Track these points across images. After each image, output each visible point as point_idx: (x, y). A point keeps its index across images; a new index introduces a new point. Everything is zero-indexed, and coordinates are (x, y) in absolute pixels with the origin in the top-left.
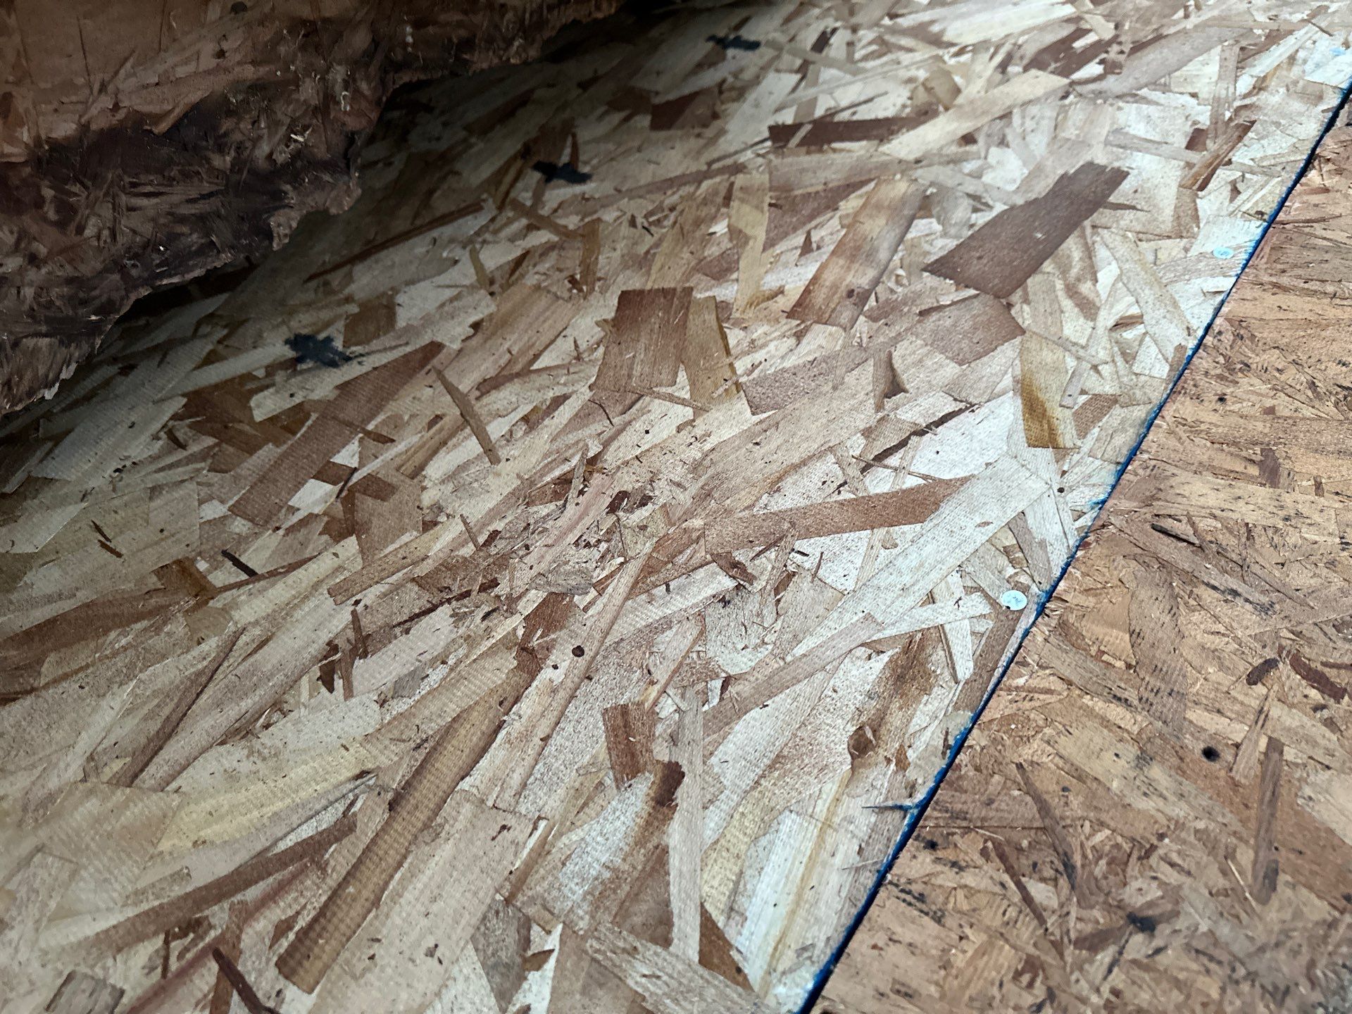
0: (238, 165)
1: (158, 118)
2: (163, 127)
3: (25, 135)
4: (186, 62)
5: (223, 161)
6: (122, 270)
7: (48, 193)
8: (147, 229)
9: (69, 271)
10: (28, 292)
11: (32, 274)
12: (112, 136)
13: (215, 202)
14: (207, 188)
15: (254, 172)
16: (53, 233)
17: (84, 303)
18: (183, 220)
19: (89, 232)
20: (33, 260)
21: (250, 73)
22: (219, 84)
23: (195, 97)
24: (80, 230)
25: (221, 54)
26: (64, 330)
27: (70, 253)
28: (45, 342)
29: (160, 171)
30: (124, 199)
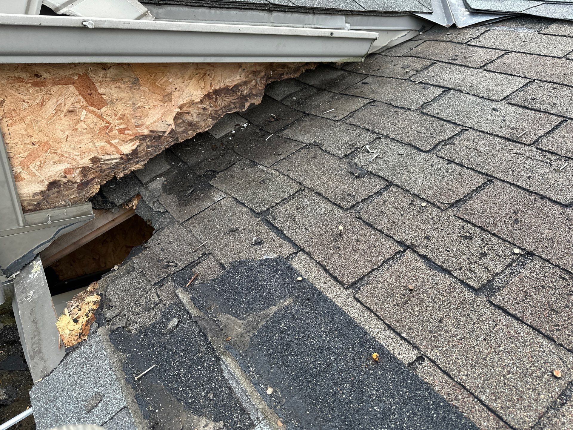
0: (241, 94)
1: (230, 86)
2: (231, 88)
3: (213, 88)
4: (235, 78)
5: (239, 94)
6: (222, 109)
7: (214, 97)
8: (227, 104)
9: (215, 109)
10: (209, 111)
11: (210, 109)
12: (224, 89)
13: (237, 100)
14: (236, 98)
15: (243, 96)
16: (214, 102)
17: (216, 114)
18: (232, 103)
19: (219, 103)
20: (211, 107)
21: (244, 80)
22: (240, 81)
23: (236, 83)
24: (217, 103)
25: (240, 77)
26: (213, 118)
27: (216, 106)
28: (210, 119)
29: (229, 95)
30: (224, 99)
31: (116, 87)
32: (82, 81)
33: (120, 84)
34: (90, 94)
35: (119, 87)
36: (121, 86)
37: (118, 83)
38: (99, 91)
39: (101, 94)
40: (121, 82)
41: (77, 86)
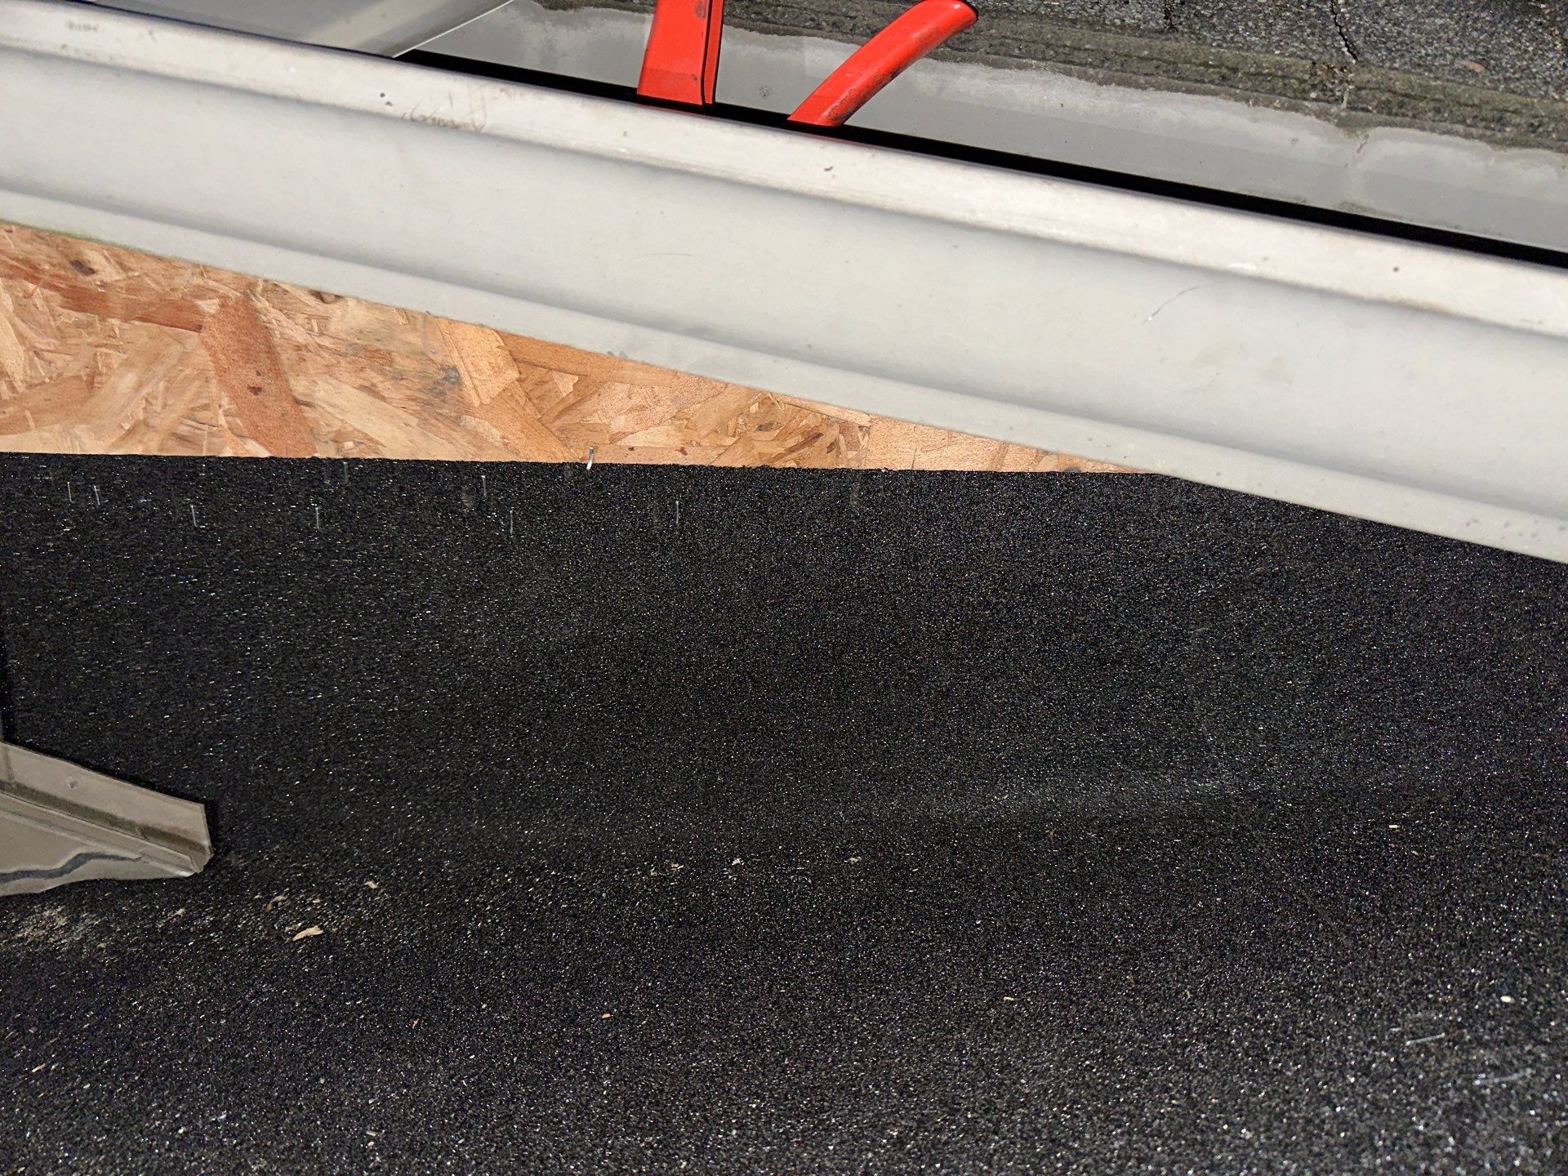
31: (363, 388)
32: (230, 328)
33: (377, 379)
34: (256, 390)
35: (370, 390)
36: (380, 387)
37: (368, 370)
38: (292, 382)
39: (297, 402)
40: (381, 372)
41: (210, 341)
